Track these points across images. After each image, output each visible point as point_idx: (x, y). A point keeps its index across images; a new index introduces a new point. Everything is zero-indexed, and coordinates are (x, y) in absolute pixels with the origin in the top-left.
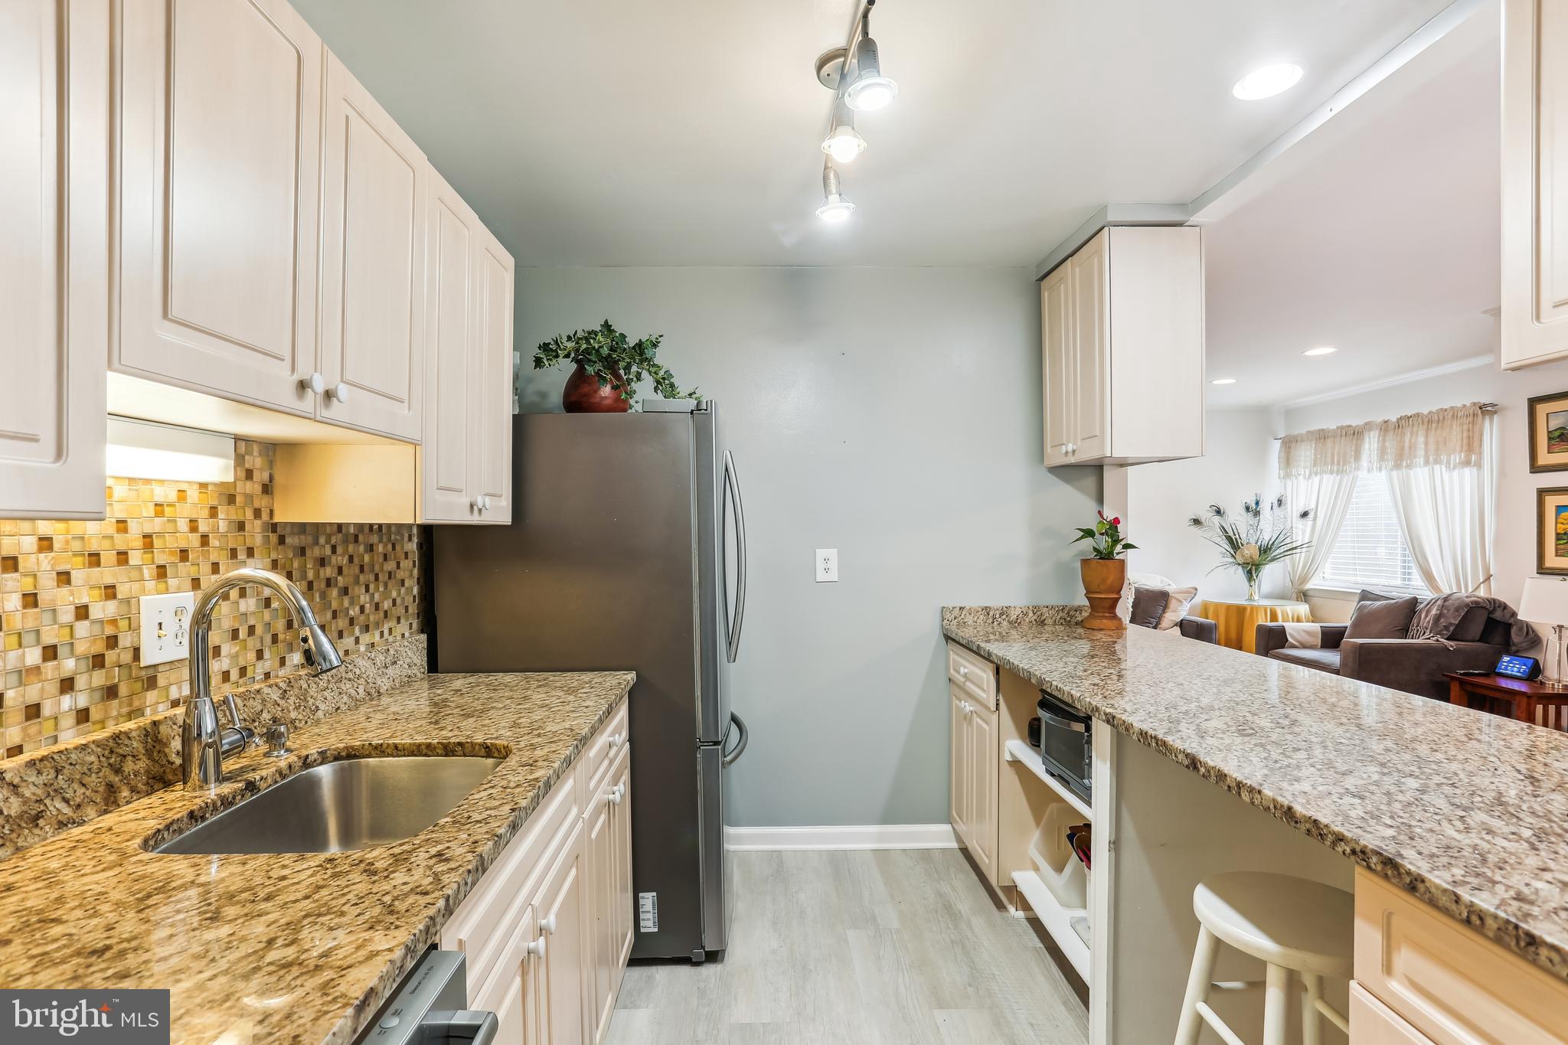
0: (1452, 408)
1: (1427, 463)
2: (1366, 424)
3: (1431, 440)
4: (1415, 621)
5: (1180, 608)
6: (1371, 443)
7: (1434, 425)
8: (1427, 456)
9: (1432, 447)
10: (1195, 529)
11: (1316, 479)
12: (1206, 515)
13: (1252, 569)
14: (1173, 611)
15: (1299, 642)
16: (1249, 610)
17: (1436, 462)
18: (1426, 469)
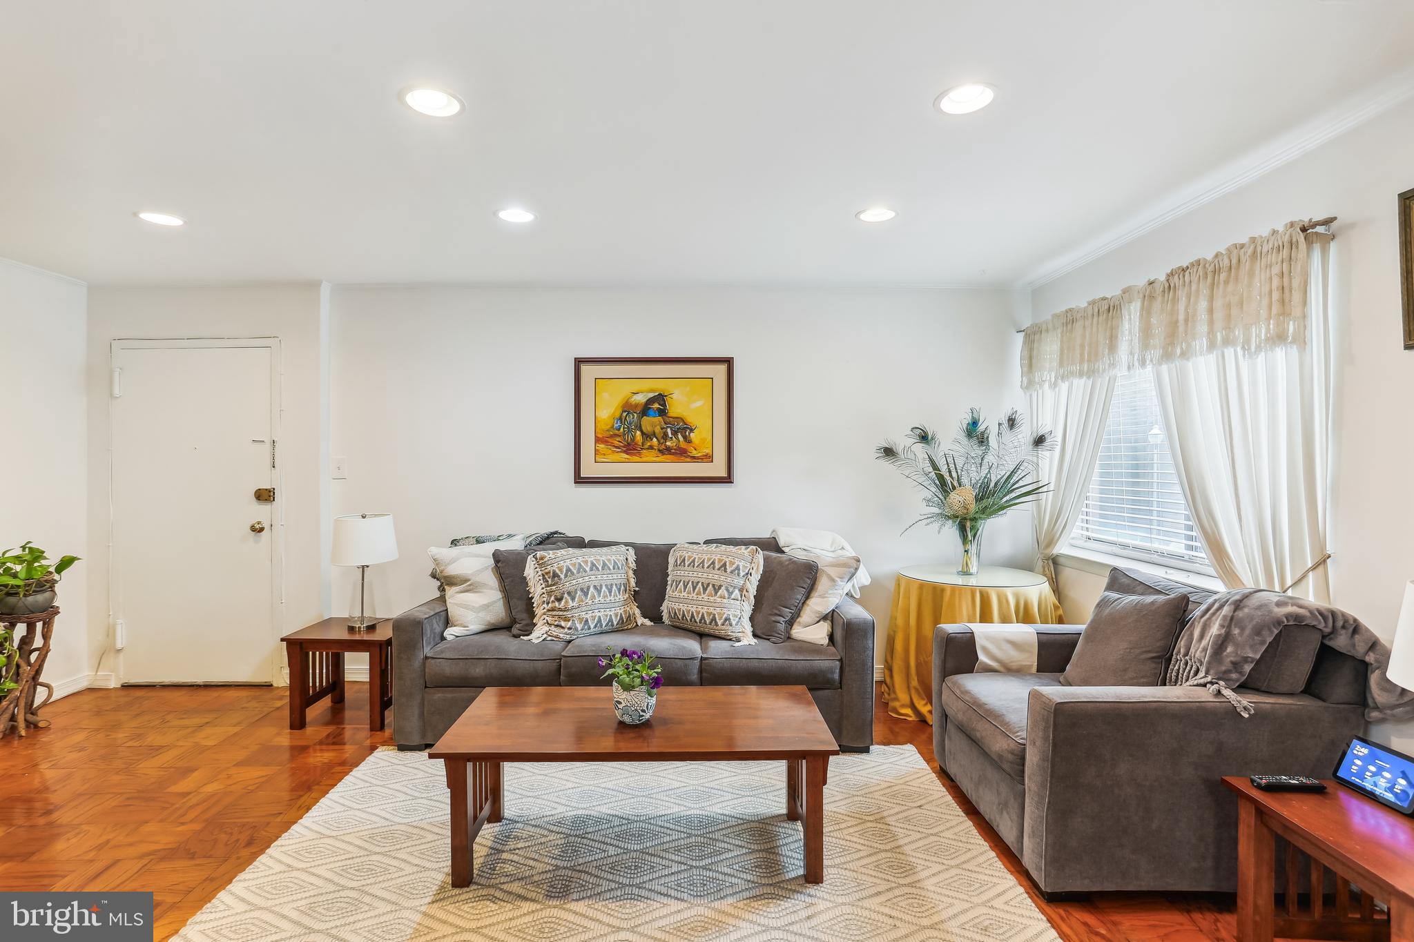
0: (1253, 240)
1: (1212, 346)
2: (1125, 291)
3: (1218, 303)
4: (1182, 643)
5: (830, 592)
6: (1130, 322)
7: (1223, 276)
8: (1211, 332)
9: (1219, 315)
10: (886, 465)
11: (1064, 386)
12: (903, 441)
13: (966, 525)
14: (822, 596)
15: (997, 660)
16: (948, 593)
17: (1227, 342)
18: (1212, 358)
